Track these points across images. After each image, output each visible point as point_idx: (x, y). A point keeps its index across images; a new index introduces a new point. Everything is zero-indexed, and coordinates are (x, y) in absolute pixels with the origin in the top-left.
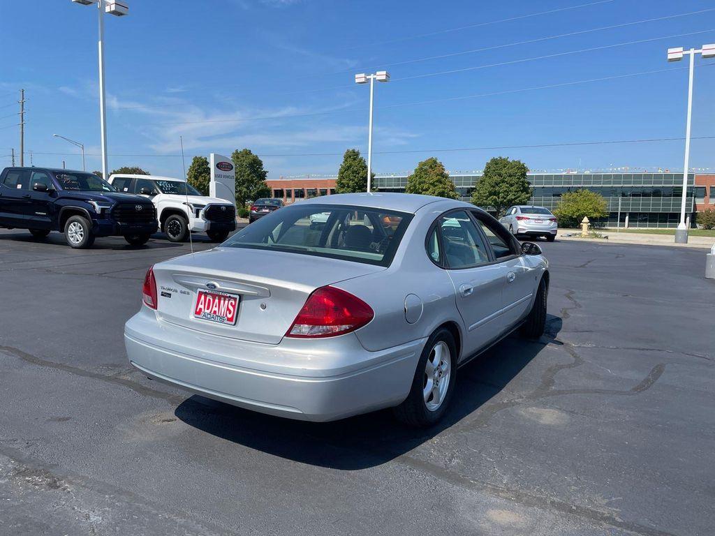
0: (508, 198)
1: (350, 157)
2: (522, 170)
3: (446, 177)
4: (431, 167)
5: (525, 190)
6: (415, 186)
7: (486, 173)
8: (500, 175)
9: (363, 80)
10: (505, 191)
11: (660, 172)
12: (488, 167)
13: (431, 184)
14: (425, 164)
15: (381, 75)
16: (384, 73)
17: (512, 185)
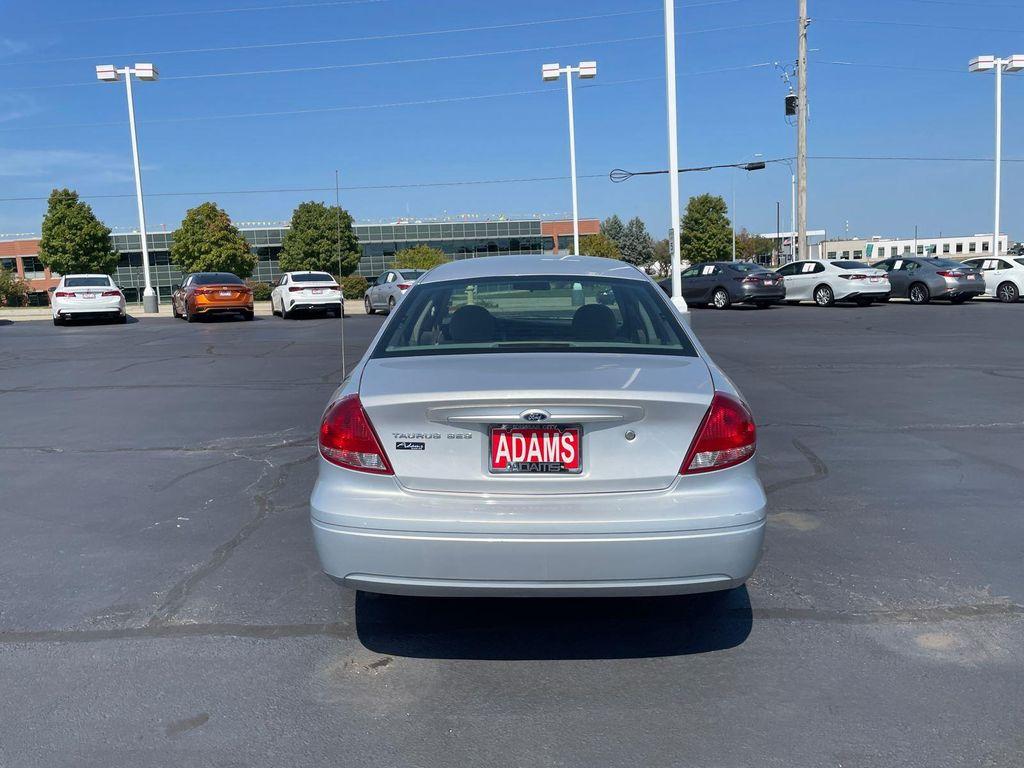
0: (332, 260)
1: (61, 201)
2: (346, 219)
3: (235, 231)
4: (208, 216)
5: (353, 248)
6: (186, 246)
7: (295, 225)
8: (316, 228)
9: (112, 76)
10: (327, 251)
11: (502, 220)
12: (297, 217)
13: (212, 243)
14: (198, 212)
15: (144, 70)
16: (150, 66)
17: (335, 242)
